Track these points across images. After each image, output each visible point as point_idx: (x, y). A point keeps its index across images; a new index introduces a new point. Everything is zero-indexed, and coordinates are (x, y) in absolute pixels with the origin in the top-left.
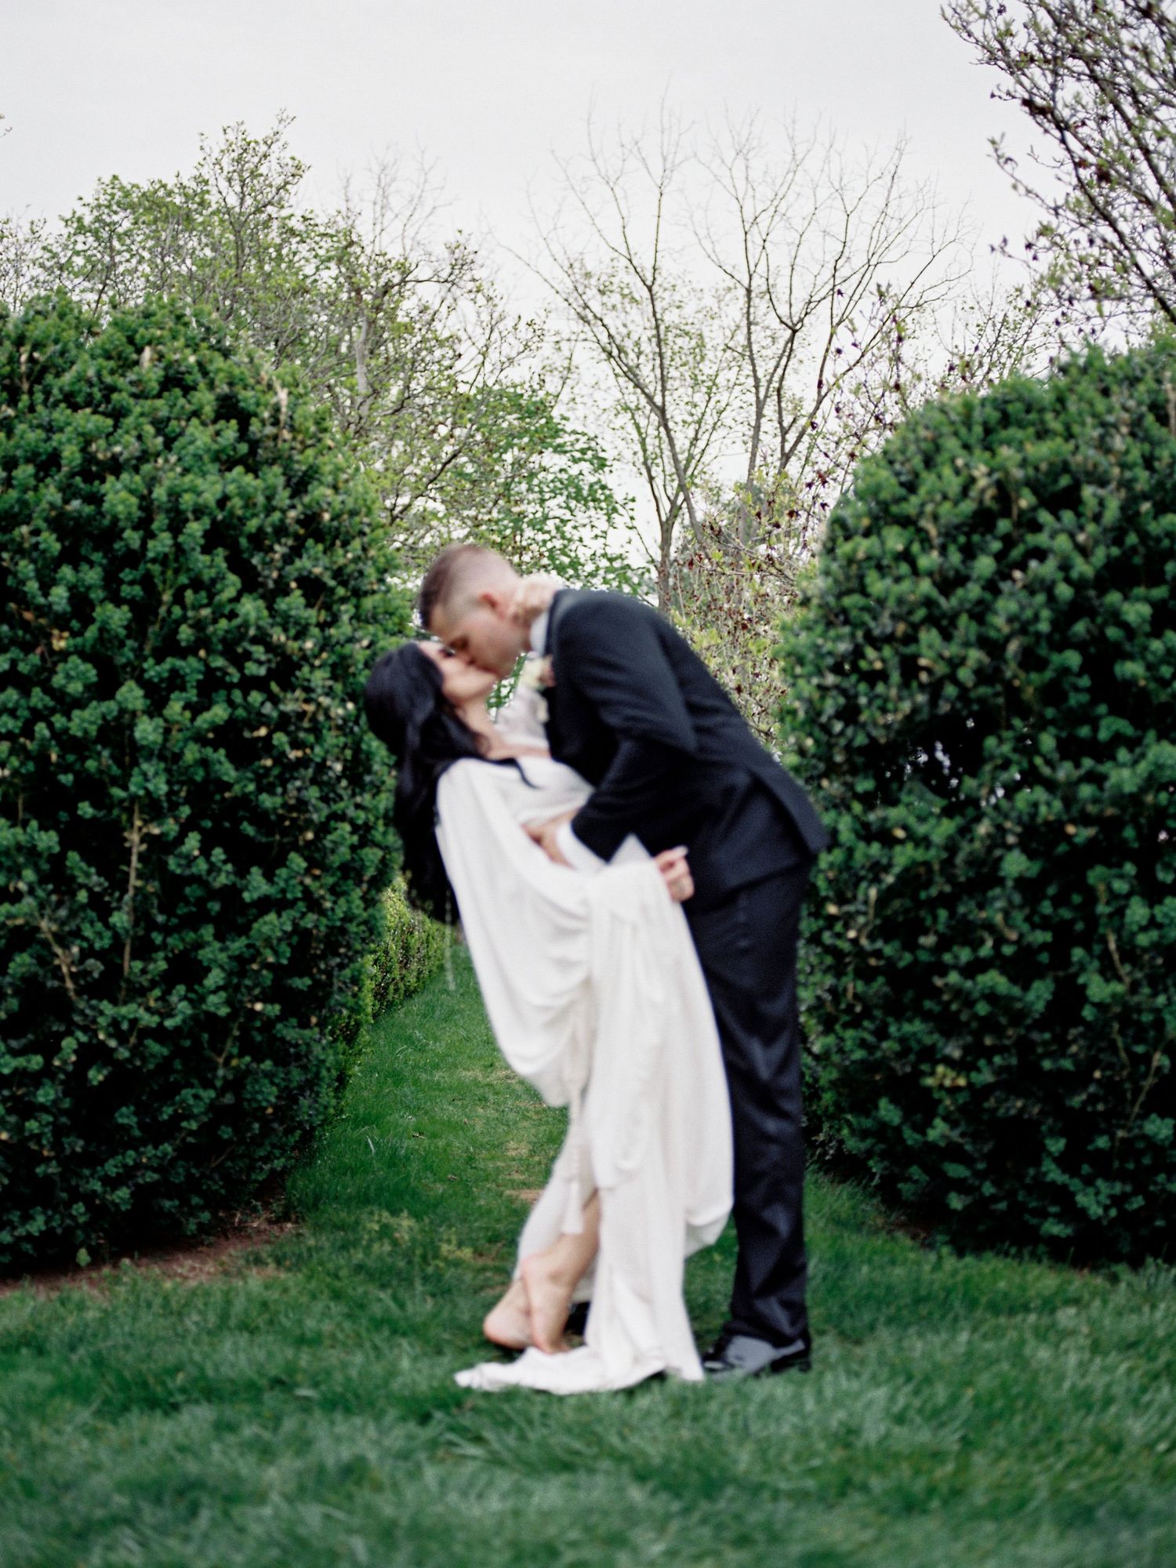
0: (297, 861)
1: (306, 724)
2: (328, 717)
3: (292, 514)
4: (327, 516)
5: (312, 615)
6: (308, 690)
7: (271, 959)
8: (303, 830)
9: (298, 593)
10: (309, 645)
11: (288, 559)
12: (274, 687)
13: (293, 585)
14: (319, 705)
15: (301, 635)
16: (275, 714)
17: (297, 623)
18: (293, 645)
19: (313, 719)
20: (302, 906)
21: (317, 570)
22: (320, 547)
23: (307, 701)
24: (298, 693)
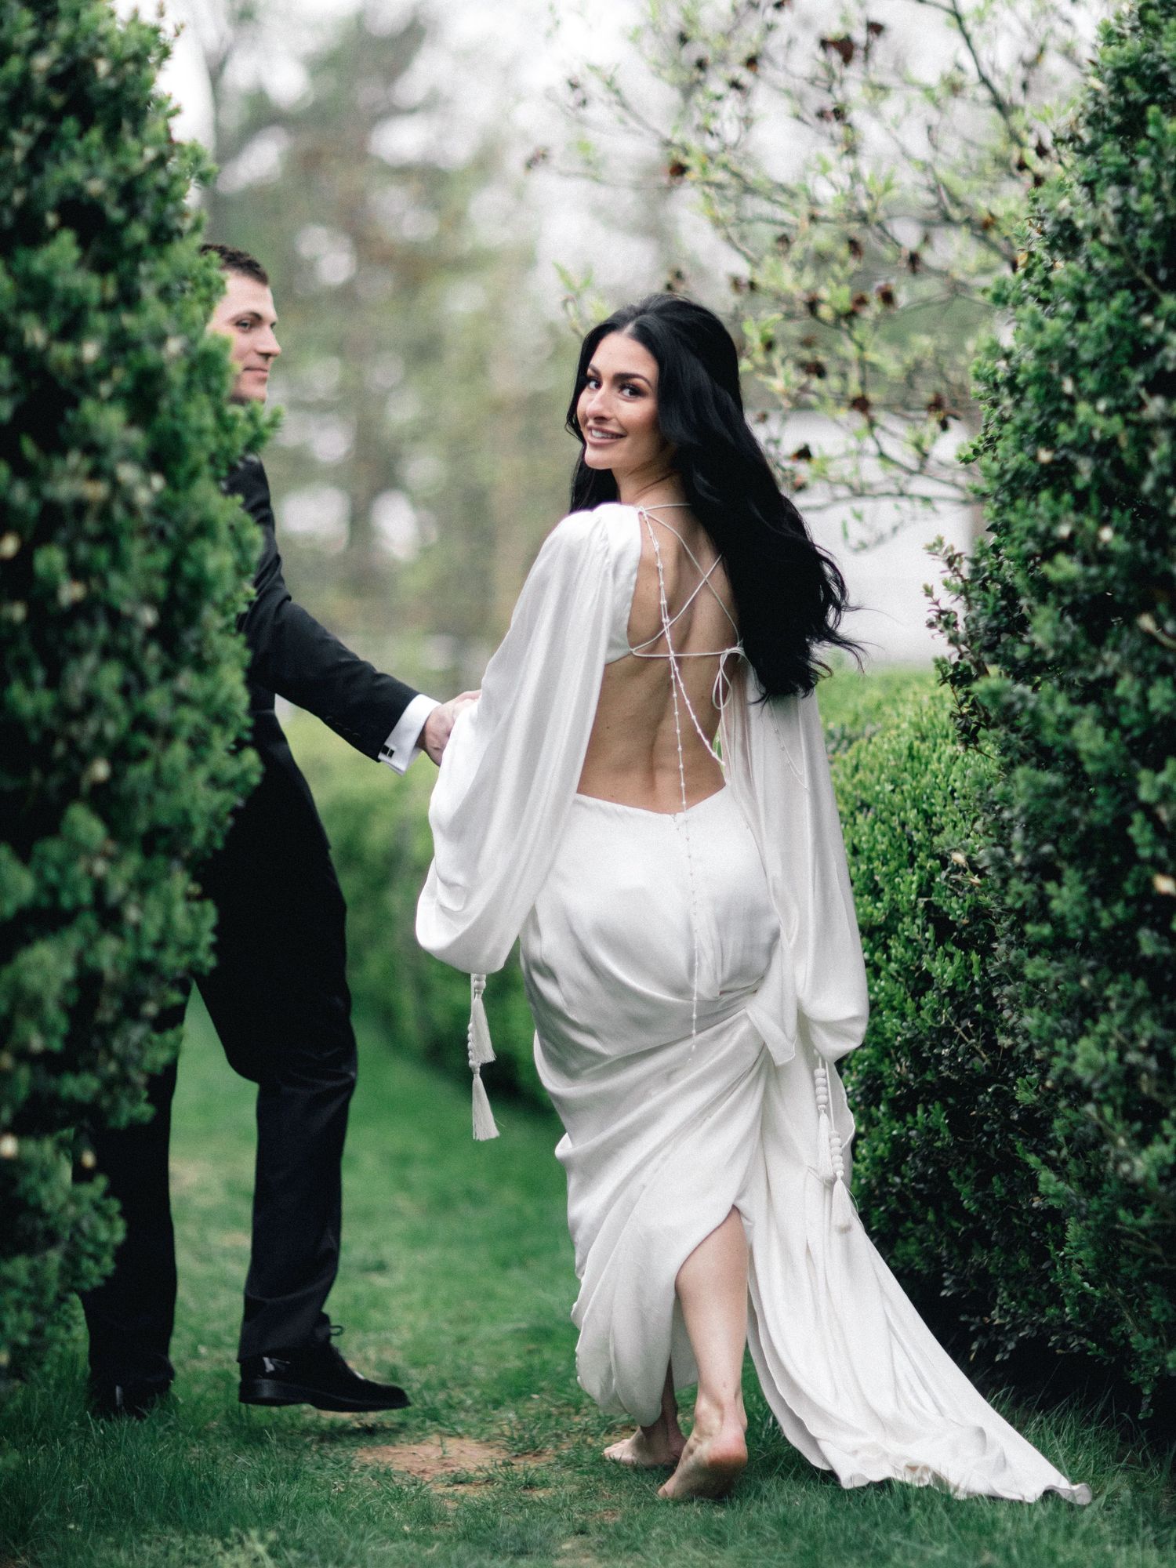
0: (85, 824)
1: (91, 525)
2: (131, 508)
3: (42, 62)
4: (103, 67)
5: (93, 287)
6: (93, 449)
7: (37, 1043)
8: (86, 760)
9: (67, 238)
10: (91, 351)
11: (34, 163)
12: (29, 448)
13: (51, 220)
14: (116, 484)
15: (71, 329)
16: (34, 508)
17: (65, 304)
18: (63, 352)
19: (105, 512)
20: (89, 921)
21: (95, 187)
22: (95, 135)
23: (95, 474)
24: (74, 459)
